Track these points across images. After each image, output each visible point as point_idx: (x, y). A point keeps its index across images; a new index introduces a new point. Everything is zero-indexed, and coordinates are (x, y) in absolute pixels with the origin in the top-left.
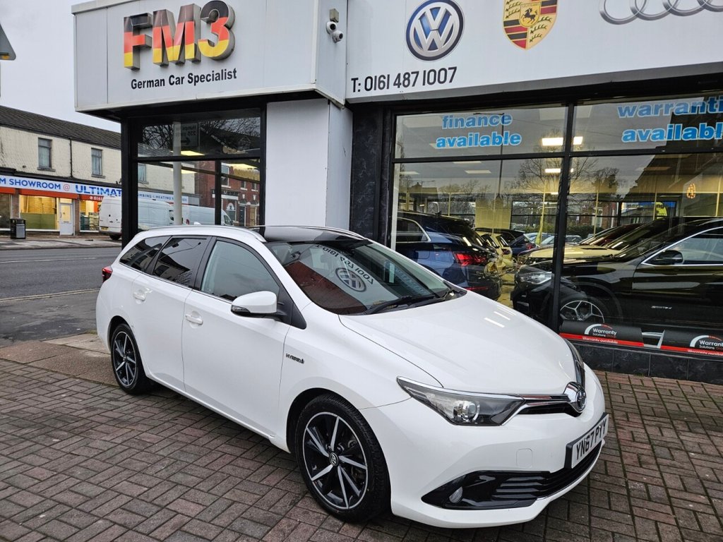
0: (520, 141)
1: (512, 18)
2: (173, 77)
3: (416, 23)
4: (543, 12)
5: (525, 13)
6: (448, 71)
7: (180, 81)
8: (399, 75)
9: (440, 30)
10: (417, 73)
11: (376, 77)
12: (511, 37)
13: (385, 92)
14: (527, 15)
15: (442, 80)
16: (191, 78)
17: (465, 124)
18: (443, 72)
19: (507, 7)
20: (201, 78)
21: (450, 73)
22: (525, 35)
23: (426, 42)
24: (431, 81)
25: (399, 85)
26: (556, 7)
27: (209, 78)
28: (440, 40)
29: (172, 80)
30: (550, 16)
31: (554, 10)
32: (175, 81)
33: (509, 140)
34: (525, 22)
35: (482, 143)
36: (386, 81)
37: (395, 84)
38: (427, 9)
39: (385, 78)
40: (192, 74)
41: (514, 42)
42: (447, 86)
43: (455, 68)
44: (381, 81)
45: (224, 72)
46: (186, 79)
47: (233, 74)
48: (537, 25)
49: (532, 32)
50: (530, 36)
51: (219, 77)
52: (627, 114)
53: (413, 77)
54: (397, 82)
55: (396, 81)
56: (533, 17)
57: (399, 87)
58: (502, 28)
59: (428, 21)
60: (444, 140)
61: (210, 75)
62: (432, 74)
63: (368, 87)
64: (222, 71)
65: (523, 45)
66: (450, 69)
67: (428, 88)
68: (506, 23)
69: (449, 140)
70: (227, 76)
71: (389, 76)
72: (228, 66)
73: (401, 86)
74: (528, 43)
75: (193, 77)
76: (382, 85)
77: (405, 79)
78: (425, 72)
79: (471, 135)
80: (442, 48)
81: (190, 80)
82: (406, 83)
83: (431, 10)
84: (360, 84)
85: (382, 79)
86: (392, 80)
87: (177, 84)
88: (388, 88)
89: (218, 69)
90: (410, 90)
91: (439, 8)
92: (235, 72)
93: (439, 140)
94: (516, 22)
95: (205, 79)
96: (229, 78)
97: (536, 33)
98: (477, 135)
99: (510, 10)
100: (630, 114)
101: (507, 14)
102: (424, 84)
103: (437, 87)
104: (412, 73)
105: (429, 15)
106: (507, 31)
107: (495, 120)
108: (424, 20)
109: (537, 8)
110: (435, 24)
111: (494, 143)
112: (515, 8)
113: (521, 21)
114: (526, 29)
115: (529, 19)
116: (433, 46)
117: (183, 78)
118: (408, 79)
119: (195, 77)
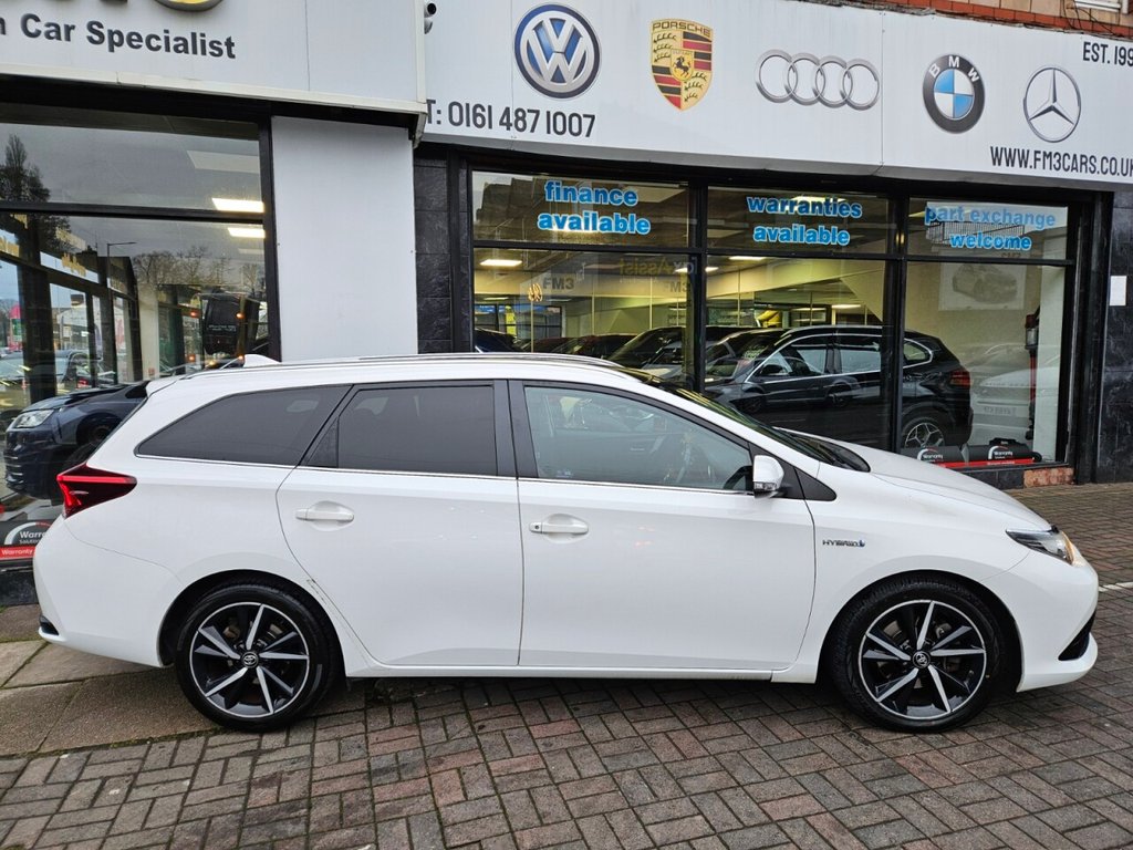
0: (649, 228)
1: (662, 63)
2: (37, 19)
3: (529, 34)
4: (697, 66)
5: (677, 62)
6: (584, 119)
7: (59, 32)
8: (507, 110)
9: (568, 53)
10: (537, 112)
11: (468, 105)
12: (663, 89)
13: (484, 133)
14: (679, 65)
15: (575, 130)
16: (101, 35)
17: (578, 198)
18: (575, 119)
19: (655, 47)
20: (133, 40)
21: (586, 122)
22: (678, 91)
23: (548, 68)
24: (560, 128)
25: (508, 126)
26: (710, 64)
27: (154, 43)
28: (568, 70)
29: (32, 26)
30: (706, 73)
31: (708, 67)
32: (44, 29)
33: (635, 228)
34: (677, 74)
35: (602, 227)
36: (486, 114)
37: (501, 123)
38: (545, 17)
39: (483, 110)
40: (100, 26)
41: (668, 98)
42: (581, 141)
43: (593, 117)
44: (477, 114)
45: (199, 38)
46: (82, 33)
47: (224, 48)
48: (692, 81)
49: (686, 89)
50: (684, 94)
51: (183, 46)
52: (757, 208)
53: (530, 118)
54: (505, 121)
55: (503, 118)
56: (686, 69)
57: (508, 129)
58: (650, 75)
59: (547, 35)
60: (550, 218)
61: (158, 38)
62: (559, 118)
63: (456, 119)
64: (194, 35)
65: (677, 103)
66: (585, 116)
67: (554, 139)
68: (655, 69)
69: (557, 218)
70: (208, 49)
71: (490, 107)
72: (213, 30)
73: (513, 128)
74: (683, 103)
75: (105, 32)
76: (479, 121)
77: (518, 119)
78: (548, 113)
79: (587, 214)
80: (572, 83)
81: (96, 38)
82: (520, 124)
83: (552, 20)
84: (439, 112)
85: (479, 110)
86: (497, 115)
87: (48, 36)
88: (490, 127)
89: (182, 28)
90: (526, 136)
91: (564, 21)
92: (229, 44)
93: (542, 217)
94: (666, 70)
95: (144, 44)
96: (212, 54)
97: (692, 91)
98: (594, 215)
99: (659, 52)
100: (760, 208)
101: (655, 56)
102: (549, 132)
103: (567, 139)
104: (529, 111)
105: (548, 26)
106: (657, 79)
107: (617, 197)
108: (541, 32)
109: (689, 58)
110: (559, 43)
111: (617, 228)
112: (664, 51)
113: (672, 70)
114: (679, 83)
115: (682, 71)
116: (558, 77)
117: (69, 29)
118: (523, 119)
119: (111, 33)
